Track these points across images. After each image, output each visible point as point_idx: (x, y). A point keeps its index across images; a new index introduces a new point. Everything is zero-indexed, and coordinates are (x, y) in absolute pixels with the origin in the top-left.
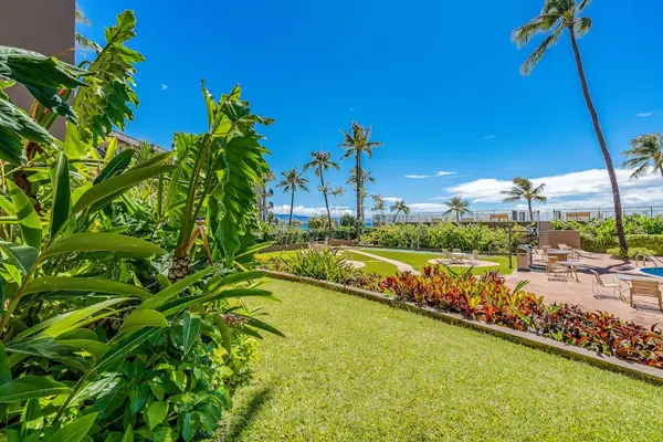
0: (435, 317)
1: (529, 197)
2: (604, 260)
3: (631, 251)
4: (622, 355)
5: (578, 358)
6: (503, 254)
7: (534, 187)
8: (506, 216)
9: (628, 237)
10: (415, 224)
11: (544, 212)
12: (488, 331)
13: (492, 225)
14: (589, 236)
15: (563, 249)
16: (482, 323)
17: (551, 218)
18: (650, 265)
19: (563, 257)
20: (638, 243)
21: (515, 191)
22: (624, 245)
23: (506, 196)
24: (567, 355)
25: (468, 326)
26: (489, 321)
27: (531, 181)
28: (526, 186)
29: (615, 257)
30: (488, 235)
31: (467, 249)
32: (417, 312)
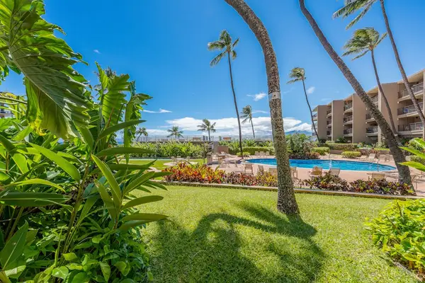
0: (188, 185)
1: (209, 129)
2: (236, 158)
3: (244, 153)
4: (248, 184)
5: (238, 188)
6: (200, 158)
7: (211, 124)
8: (200, 139)
9: (243, 148)
10: (153, 143)
11: (215, 136)
12: (210, 186)
13: (194, 143)
14: (231, 148)
15: (223, 153)
16: (208, 184)
17: (218, 140)
18: (249, 159)
19: (224, 157)
20: (246, 150)
21: (203, 126)
22: (242, 151)
23: (200, 128)
24: (235, 188)
25: (203, 186)
26: (210, 183)
27: (209, 120)
28: (208, 123)
29: (239, 156)
30: (193, 148)
31: (184, 156)
32: (180, 185)
